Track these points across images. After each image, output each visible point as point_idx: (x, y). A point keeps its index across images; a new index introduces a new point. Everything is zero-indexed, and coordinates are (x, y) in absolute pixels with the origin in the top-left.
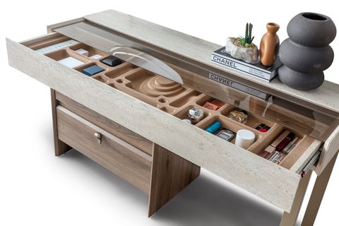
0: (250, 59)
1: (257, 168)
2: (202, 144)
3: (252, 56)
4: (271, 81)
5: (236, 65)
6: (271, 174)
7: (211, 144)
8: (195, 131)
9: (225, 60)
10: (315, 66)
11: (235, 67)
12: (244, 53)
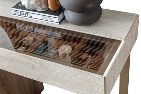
0: (40, 8)
1: (74, 76)
2: (33, 66)
3: (40, 6)
4: (60, 23)
5: (31, 15)
6: (84, 78)
7: (39, 65)
8: (25, 58)
9: (22, 13)
10: (87, 6)
11: (31, 17)
12: (34, 5)
